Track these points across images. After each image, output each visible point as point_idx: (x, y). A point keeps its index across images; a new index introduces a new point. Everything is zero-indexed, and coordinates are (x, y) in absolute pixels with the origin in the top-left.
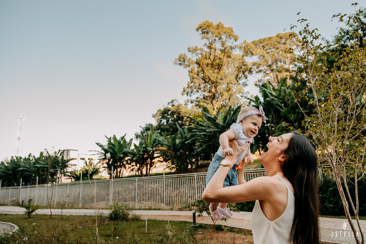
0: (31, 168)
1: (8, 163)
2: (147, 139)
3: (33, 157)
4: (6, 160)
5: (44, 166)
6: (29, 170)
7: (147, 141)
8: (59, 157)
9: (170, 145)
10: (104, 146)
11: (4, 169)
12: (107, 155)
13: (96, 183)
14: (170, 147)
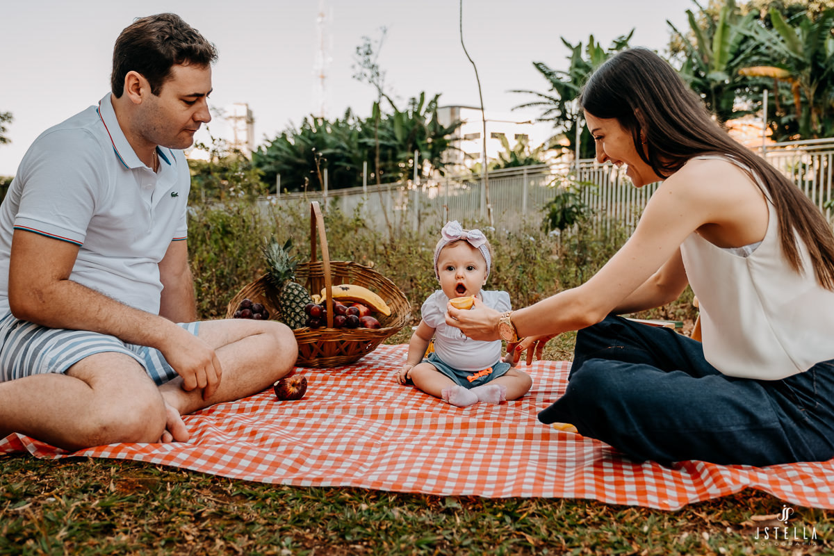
0: (354, 151)
1: (295, 136)
2: (711, 39)
3: (356, 119)
4: (291, 127)
5: (385, 143)
6: (347, 154)
7: (707, 46)
8: (424, 118)
9: (801, 58)
10: (559, 75)
11: (287, 152)
12: (567, 104)
13: (525, 176)
14: (800, 66)
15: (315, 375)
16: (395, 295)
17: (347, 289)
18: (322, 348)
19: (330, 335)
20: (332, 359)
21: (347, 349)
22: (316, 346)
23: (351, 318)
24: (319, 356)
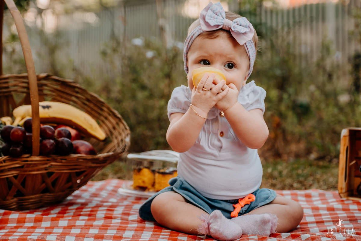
15: (23, 216)
16: (106, 114)
17: (48, 107)
18: (23, 184)
19: (35, 165)
20: (33, 198)
21: (54, 184)
22: (16, 181)
23: (62, 142)
24: (19, 194)
